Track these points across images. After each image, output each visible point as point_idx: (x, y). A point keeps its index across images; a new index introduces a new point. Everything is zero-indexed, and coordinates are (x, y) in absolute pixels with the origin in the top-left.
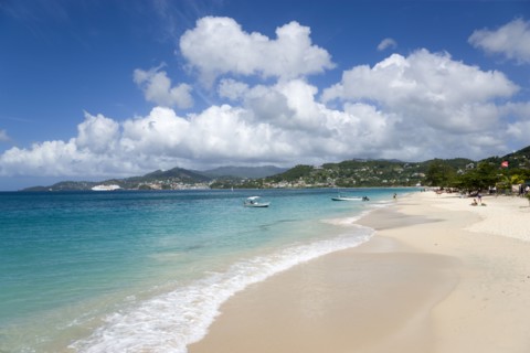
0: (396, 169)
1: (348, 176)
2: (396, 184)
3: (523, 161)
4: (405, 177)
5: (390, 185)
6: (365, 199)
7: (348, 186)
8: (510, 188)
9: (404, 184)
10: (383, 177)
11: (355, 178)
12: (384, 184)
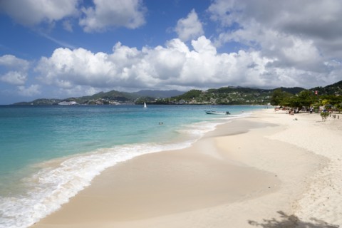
0: (255, 94)
1: (224, 97)
2: (255, 103)
3: (337, 90)
4: (261, 99)
5: (250, 103)
6: (228, 113)
7: (224, 104)
8: (318, 108)
9: (260, 103)
10: (246, 98)
11: (229, 99)
12: (248, 103)
